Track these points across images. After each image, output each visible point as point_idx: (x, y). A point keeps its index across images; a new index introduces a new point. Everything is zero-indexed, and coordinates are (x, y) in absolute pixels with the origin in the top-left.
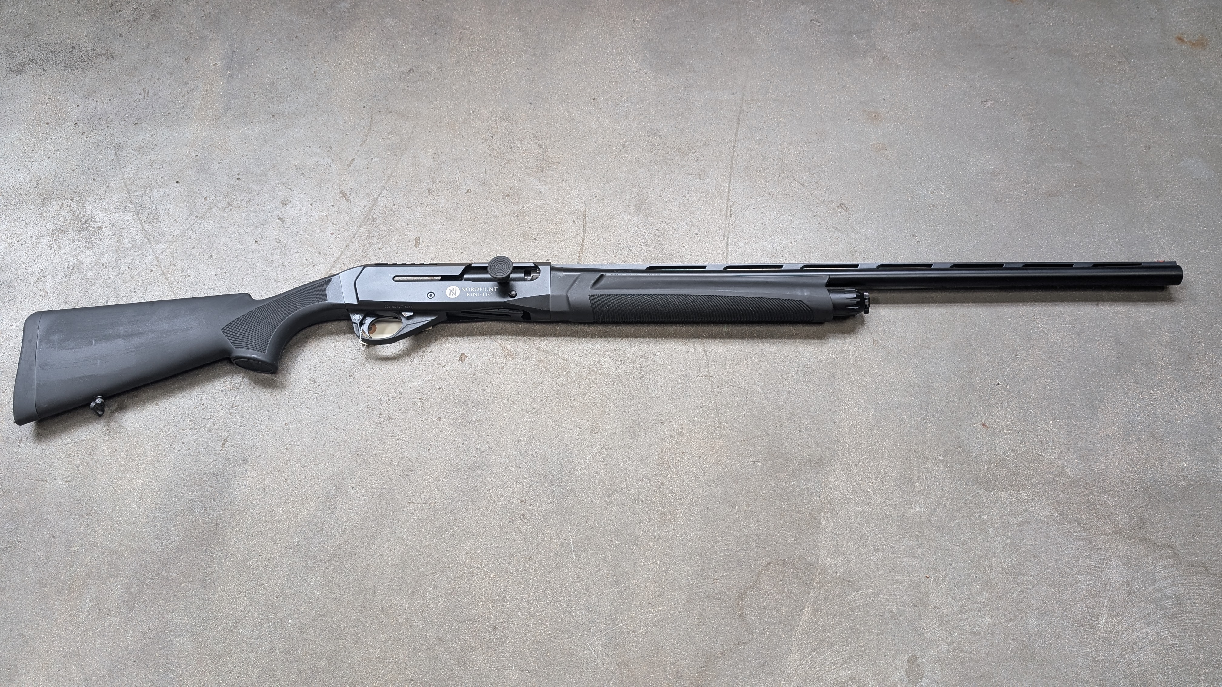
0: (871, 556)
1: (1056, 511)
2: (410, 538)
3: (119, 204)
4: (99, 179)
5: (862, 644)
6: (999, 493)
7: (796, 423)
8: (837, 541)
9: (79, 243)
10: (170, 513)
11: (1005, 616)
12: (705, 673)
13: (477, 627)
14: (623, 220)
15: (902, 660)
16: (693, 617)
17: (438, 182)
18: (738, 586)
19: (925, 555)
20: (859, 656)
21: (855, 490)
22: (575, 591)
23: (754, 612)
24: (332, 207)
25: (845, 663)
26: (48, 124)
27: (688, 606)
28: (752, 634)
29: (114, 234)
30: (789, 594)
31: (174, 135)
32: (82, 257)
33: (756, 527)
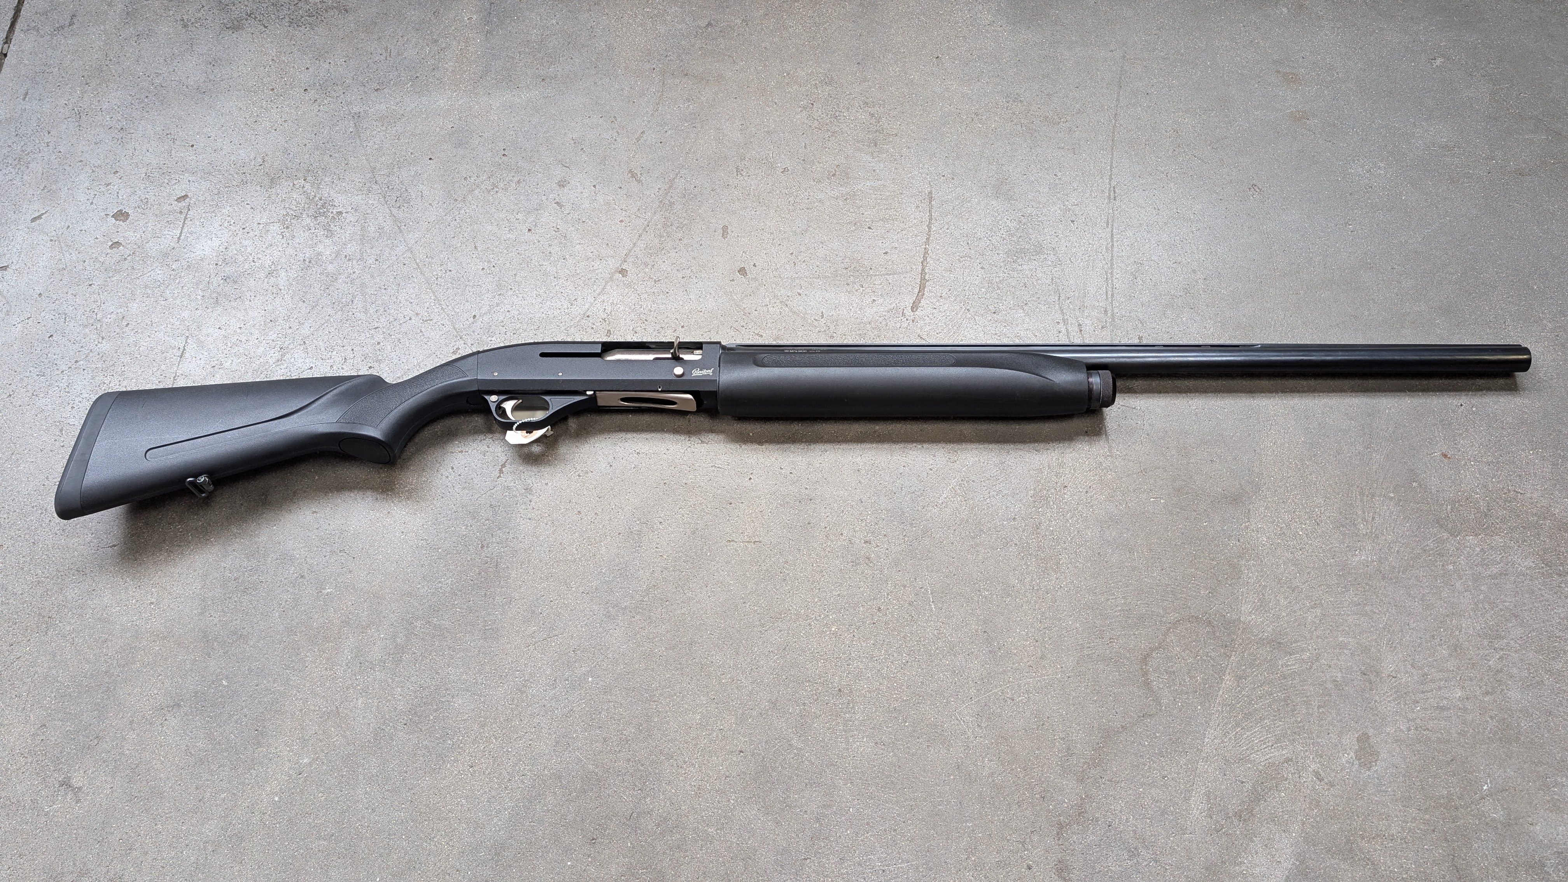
0: (1306, 613)
1: (1542, 560)
2: (732, 582)
3: (361, 185)
4: (336, 155)
5: (1299, 719)
6: (1467, 538)
7: (1207, 452)
8: (1263, 594)
9: (316, 231)
10: (440, 550)
11: (1480, 688)
12: (1102, 751)
13: (818, 689)
14: (979, 203)
15: (1350, 740)
16: (1086, 684)
17: (747, 159)
18: (1140, 647)
19: (1375, 613)
20: (1295, 733)
21: (1284, 533)
22: (937, 649)
23: (1161, 679)
24: (619, 190)
25: (1278, 740)
26: (272, 90)
27: (1079, 670)
28: (1160, 704)
29: (357, 221)
30: (1205, 658)
31: (424, 103)
32: (320, 248)
33: (1160, 576)
